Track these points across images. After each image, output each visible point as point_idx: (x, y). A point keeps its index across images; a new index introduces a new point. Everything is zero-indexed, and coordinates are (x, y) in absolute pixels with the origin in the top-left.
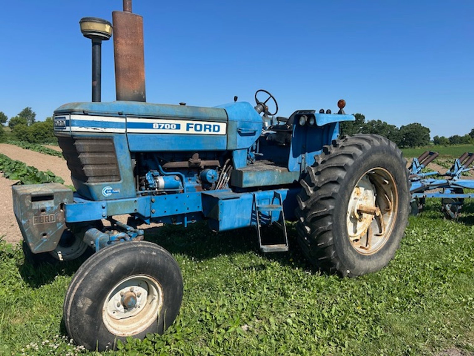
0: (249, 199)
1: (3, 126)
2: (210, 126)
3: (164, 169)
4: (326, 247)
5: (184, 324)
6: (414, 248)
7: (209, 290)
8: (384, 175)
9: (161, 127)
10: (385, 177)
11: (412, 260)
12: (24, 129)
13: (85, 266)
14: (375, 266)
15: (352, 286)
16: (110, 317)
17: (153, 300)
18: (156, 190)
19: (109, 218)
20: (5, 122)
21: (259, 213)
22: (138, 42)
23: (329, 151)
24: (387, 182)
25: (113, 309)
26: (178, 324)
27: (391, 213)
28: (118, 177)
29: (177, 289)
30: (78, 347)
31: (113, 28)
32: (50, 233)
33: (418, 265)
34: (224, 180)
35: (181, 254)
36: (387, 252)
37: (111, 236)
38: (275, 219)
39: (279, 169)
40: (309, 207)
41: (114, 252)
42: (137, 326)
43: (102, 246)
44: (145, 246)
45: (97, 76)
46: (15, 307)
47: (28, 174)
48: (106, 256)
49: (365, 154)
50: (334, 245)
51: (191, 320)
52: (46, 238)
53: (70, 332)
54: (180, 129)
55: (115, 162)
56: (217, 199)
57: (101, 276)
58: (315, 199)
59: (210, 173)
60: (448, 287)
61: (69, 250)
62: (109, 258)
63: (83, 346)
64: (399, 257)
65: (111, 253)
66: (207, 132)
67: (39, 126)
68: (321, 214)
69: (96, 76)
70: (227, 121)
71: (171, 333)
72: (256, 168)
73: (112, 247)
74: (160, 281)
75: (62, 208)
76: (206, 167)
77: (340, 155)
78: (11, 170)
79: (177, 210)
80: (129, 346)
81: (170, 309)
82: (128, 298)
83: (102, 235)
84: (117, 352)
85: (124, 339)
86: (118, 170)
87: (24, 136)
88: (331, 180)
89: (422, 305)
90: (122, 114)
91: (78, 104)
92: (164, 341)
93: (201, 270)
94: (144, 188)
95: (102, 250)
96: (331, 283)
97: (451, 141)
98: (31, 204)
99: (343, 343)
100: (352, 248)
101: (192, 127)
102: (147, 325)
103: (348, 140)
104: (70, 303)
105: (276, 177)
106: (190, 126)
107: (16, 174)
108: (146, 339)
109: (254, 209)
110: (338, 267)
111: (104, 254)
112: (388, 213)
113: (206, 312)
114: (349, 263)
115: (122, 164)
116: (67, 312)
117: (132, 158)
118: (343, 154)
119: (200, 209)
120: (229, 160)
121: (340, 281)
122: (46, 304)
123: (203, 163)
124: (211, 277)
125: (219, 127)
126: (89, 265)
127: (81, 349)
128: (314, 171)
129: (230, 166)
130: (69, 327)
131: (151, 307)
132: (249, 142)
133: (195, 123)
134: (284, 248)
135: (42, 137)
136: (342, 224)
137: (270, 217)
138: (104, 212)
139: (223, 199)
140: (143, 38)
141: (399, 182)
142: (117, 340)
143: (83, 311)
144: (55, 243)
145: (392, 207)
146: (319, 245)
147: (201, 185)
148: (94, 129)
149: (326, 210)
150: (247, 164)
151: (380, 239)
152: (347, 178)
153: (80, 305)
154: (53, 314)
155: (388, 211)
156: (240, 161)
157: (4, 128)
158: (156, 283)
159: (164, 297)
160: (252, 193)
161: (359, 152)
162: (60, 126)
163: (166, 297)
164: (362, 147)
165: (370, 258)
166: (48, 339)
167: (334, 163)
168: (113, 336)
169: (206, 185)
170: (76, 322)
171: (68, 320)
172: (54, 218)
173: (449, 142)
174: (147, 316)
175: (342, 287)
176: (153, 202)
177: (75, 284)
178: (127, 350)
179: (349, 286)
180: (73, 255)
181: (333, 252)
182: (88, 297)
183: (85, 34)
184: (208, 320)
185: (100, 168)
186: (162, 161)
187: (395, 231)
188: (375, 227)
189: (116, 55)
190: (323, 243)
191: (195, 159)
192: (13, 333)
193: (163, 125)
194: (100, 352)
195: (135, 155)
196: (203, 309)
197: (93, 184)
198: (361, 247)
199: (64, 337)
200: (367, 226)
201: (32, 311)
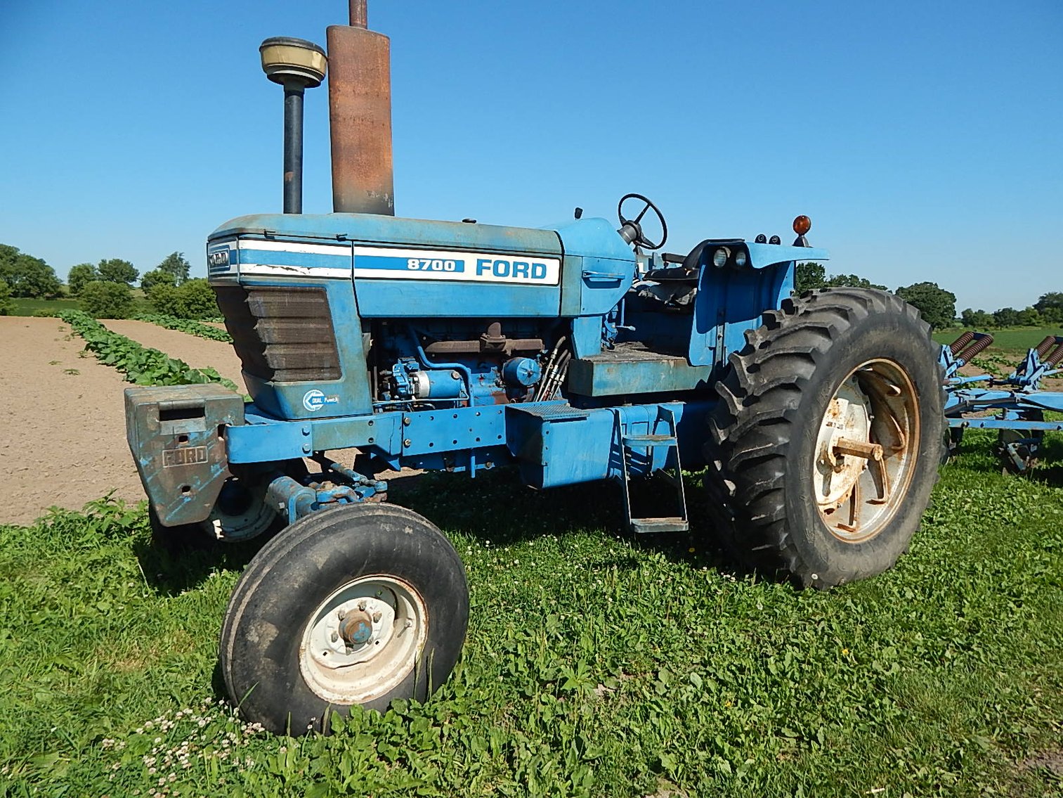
0: (605, 422)
1: (131, 287)
2: (526, 265)
3: (428, 355)
4: (769, 525)
5: (470, 681)
6: (947, 530)
7: (523, 608)
8: (891, 376)
9: (425, 267)
10: (893, 380)
11: (945, 556)
12: (168, 293)
13: (264, 555)
14: (869, 566)
15: (823, 607)
16: (317, 662)
17: (405, 628)
18: (413, 398)
19: (319, 457)
20: (134, 280)
21: (628, 450)
22: (380, 88)
23: (777, 321)
24: (898, 390)
25: (323, 647)
26: (458, 680)
27: (905, 456)
28: (335, 370)
29: (457, 606)
30: (250, 724)
31: (327, 60)
32: (198, 485)
33: (960, 567)
34: (553, 380)
35: (463, 535)
36: (895, 537)
37: (318, 493)
38: (659, 463)
39: (668, 361)
40: (733, 439)
41: (325, 525)
42: (374, 683)
43: (301, 513)
44: (390, 514)
45: (295, 161)
46: (128, 634)
47: (170, 374)
48: (308, 535)
49: (855, 328)
50: (786, 519)
51: (485, 671)
52: (189, 496)
53: (233, 694)
54: (463, 271)
55: (329, 340)
56: (539, 421)
57: (297, 576)
58: (748, 422)
59: (525, 366)
60: (1029, 616)
61: (239, 521)
62: (313, 540)
63: (260, 724)
64: (916, 550)
65: (317, 529)
66: (520, 278)
67: (195, 286)
68: (761, 454)
69: (293, 161)
70: (561, 256)
71: (444, 698)
72: (620, 357)
73: (321, 515)
74: (422, 591)
75: (220, 434)
76: (516, 353)
77: (801, 329)
78: (140, 367)
79: (455, 442)
80: (355, 726)
81: (442, 649)
82: (355, 625)
83: (302, 491)
84: (332, 738)
85: (345, 712)
86: (335, 356)
87: (169, 305)
88: (783, 381)
89: (978, 653)
90: (344, 239)
91: (254, 218)
92: (429, 717)
93: (505, 567)
94: (387, 394)
95: (300, 521)
96: (777, 600)
97: (997, 321)
98: (160, 426)
99: (813, 732)
100: (822, 527)
101: (489, 268)
102: (392, 683)
103: (818, 299)
104: (233, 633)
105: (663, 376)
106: (485, 264)
107: (148, 374)
108: (391, 711)
109: (616, 442)
110: (792, 568)
111: (304, 531)
112: (896, 455)
113: (517, 655)
114: (817, 560)
115: (344, 344)
116: (227, 651)
117: (364, 331)
118: (808, 328)
119: (503, 441)
120: (564, 338)
121: (796, 596)
122: (189, 632)
123: (510, 344)
124: (524, 581)
125: (544, 267)
126: (273, 554)
127: (256, 731)
128: (744, 362)
129: (566, 351)
130: (231, 683)
131: (402, 643)
132: (607, 301)
133: (494, 258)
134: (681, 524)
135: (202, 307)
136: (804, 476)
137: (649, 459)
138: (308, 444)
139: (552, 421)
140: (389, 82)
141: (922, 390)
142: (330, 713)
143: (258, 651)
144: (207, 505)
145: (905, 443)
146: (753, 519)
147: (504, 392)
148: (287, 269)
149: (771, 445)
150: (602, 350)
151: (880, 510)
152: (816, 380)
153: (253, 637)
154: (204, 652)
155: (896, 451)
156: (587, 340)
157: (132, 292)
158: (413, 594)
159: (428, 623)
160: (613, 409)
161: (842, 324)
162: (219, 265)
163: (434, 623)
164: (849, 313)
165: (860, 550)
166: (190, 706)
167: (790, 346)
168: (324, 703)
169: (516, 391)
170: (245, 673)
171: (229, 668)
172: (204, 453)
173: (993, 321)
174: (392, 663)
175: (800, 609)
176: (407, 425)
177: (244, 592)
178: (351, 735)
179: (817, 607)
180: (246, 531)
181: (785, 535)
182: (269, 622)
183: (270, 72)
184: (522, 673)
185: (298, 352)
186: (425, 338)
187: (911, 493)
188: (870, 485)
189: (333, 118)
190: (763, 516)
191: (494, 335)
192: (120, 692)
193: (428, 263)
194: (295, 738)
195: (370, 324)
196: (511, 650)
197: (284, 384)
198: (840, 526)
199: (221, 702)
200: (852, 481)
201: (162, 644)
